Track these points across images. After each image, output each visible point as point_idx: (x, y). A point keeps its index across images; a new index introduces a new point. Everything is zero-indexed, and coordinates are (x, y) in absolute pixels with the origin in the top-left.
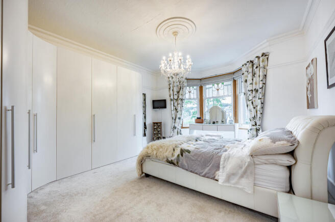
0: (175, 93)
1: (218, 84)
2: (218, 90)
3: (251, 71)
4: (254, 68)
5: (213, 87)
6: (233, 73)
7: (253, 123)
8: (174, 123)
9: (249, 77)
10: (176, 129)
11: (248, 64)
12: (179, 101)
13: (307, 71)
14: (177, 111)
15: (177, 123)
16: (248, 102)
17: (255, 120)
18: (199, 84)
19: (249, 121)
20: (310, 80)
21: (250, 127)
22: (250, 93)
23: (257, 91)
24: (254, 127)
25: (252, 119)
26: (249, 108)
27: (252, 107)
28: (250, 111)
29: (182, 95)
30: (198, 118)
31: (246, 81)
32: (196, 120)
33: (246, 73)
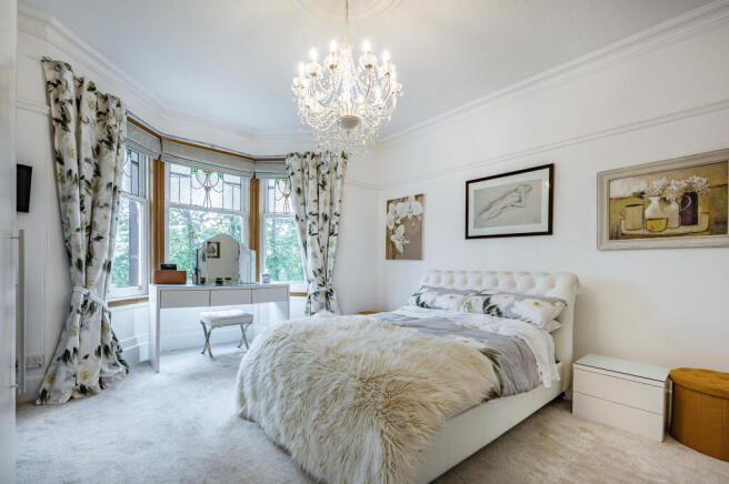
0: (87, 153)
1: (208, 173)
2: (207, 189)
3: (315, 174)
4: (324, 170)
5: (194, 176)
6: (255, 160)
7: (319, 280)
8: (86, 287)
9: (312, 185)
10: (95, 314)
11: (309, 157)
12: (105, 195)
13: (391, 205)
14: (95, 235)
15: (98, 286)
16: (309, 238)
17: (323, 275)
18: (156, 150)
19: (312, 276)
20: (403, 221)
21: (312, 289)
22: (314, 218)
23: (326, 218)
24: (324, 289)
25: (317, 272)
26: (310, 250)
27: (318, 249)
28: (315, 255)
29: (115, 170)
30: (164, 267)
31: (299, 191)
32: (157, 273)
33: (298, 175)
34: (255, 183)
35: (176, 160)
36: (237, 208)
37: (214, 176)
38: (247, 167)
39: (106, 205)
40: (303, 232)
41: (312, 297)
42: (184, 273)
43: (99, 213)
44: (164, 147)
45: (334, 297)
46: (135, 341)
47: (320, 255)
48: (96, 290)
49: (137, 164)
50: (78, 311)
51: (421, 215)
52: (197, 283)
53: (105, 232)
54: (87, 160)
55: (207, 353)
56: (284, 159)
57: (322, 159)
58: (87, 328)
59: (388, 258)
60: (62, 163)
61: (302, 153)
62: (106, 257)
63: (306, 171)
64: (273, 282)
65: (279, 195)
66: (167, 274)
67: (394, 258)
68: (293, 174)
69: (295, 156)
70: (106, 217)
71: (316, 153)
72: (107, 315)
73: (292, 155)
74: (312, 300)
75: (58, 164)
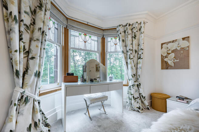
2: (85, 42)
3: (131, 33)
4: (135, 31)
5: (80, 36)
6: (103, 30)
7: (134, 79)
8: (22, 88)
9: (130, 37)
10: (28, 104)
11: (128, 25)
12: (37, 34)
13: (164, 45)
14: (30, 56)
15: (31, 86)
16: (129, 61)
17: (136, 77)
18: (65, 22)
19: (131, 77)
20: (173, 51)
21: (131, 83)
22: (131, 51)
23: (136, 51)
24: (137, 83)
25: (133, 76)
26: (129, 66)
27: (133, 65)
28: (132, 68)
29: (44, 22)
30: (68, 74)
31: (123, 41)
32: (65, 77)
33: (123, 34)
34: (103, 39)
35: (73, 28)
36: (96, 50)
37: (87, 37)
38: (101, 33)
39: (38, 40)
40: (126, 58)
41: (131, 86)
42: (77, 77)
43: (34, 44)
44: (68, 22)
45: (142, 86)
46: (55, 110)
47: (134, 68)
48: (29, 89)
49: (57, 29)
50: (15, 104)
51: (188, 47)
52: (83, 82)
53: (36, 54)
54: (25, 12)
55: (87, 114)
56: (116, 28)
57: (134, 26)
58: (22, 114)
59: (162, 68)
60: (7, 9)
61: (125, 24)
62: (37, 69)
63: (126, 32)
64: (114, 81)
65: (113, 44)
66: (69, 77)
67: (167, 68)
68: (120, 33)
69: (121, 26)
70: (37, 46)
71: (131, 24)
72: (36, 103)
73: (120, 25)
74: (131, 88)
75: (4, 9)
